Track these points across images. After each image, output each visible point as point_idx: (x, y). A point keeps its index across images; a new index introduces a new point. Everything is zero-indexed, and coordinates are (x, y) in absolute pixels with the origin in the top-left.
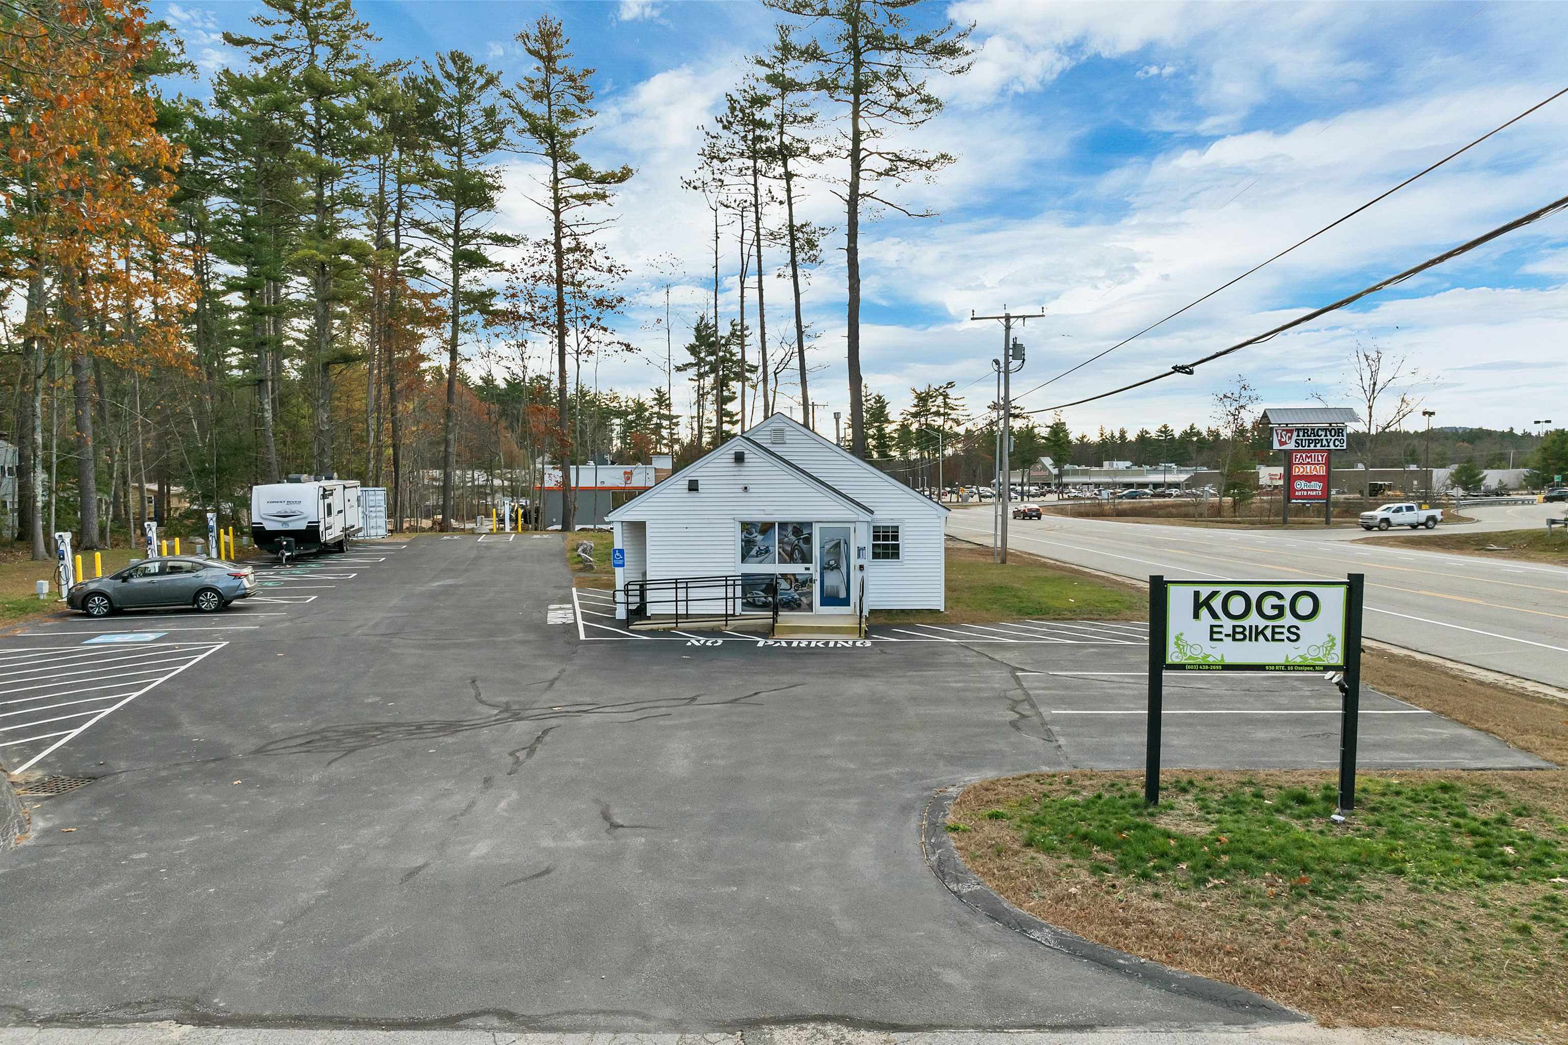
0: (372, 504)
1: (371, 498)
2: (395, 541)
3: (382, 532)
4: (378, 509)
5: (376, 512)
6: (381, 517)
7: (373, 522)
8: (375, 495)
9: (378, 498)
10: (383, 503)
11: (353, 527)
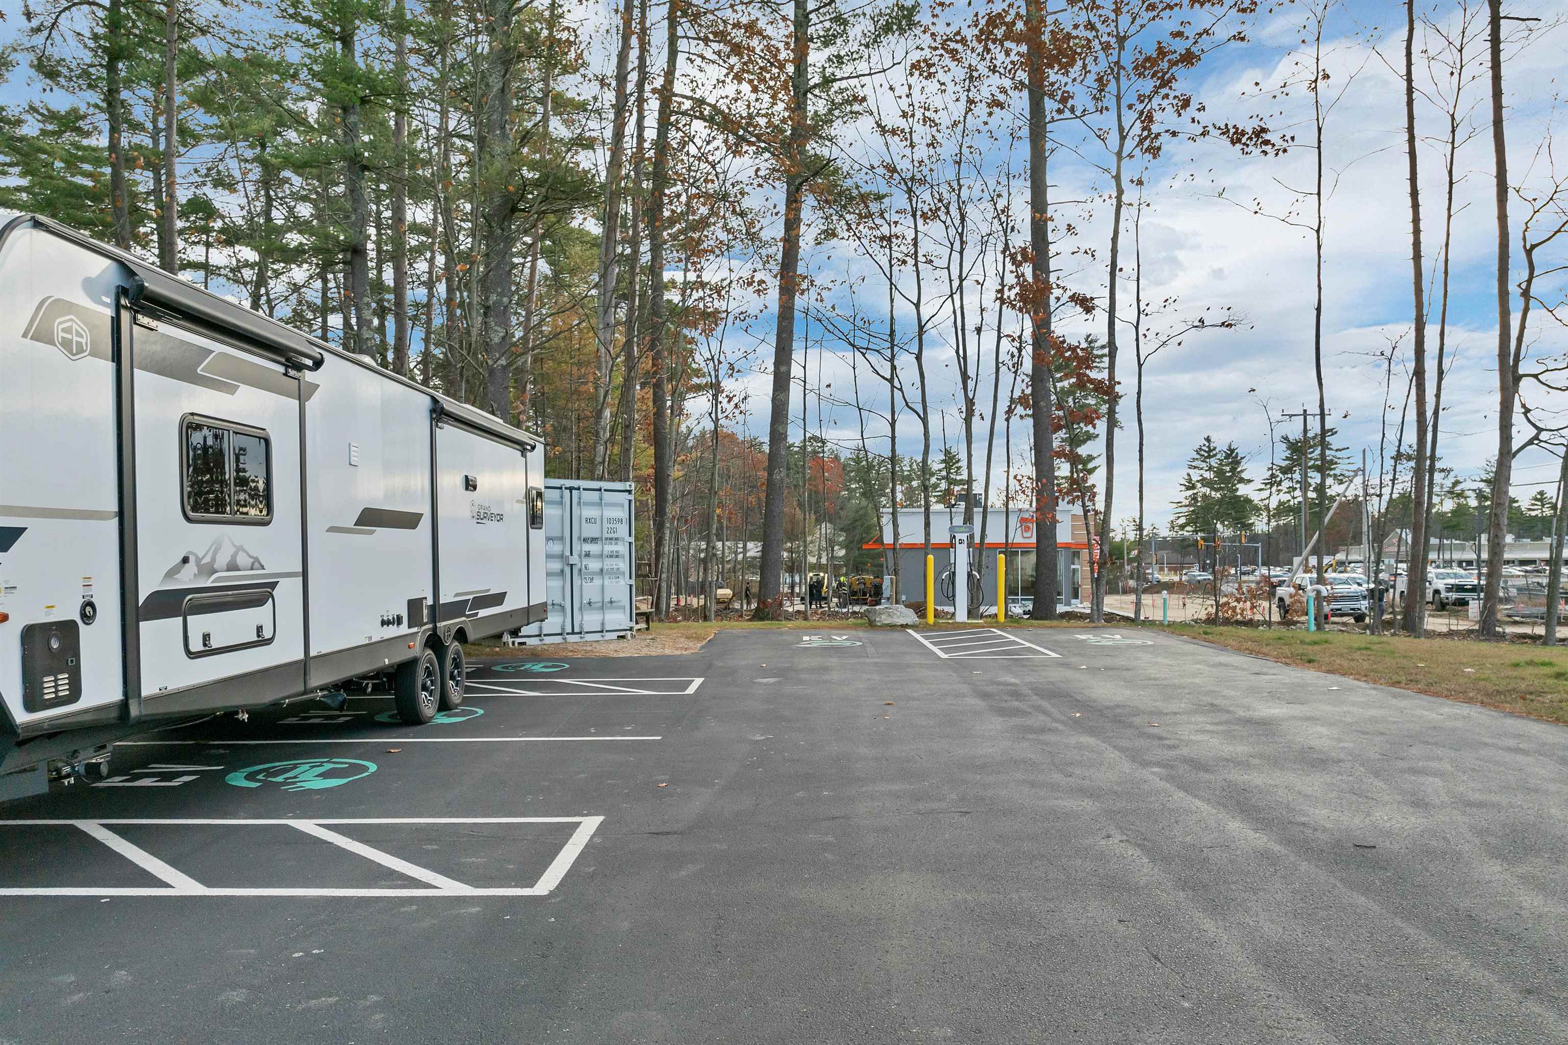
0: (590, 531)
1: (588, 512)
2: (655, 651)
3: (619, 619)
4: (609, 548)
5: (601, 556)
6: (617, 574)
7: (590, 590)
8: (600, 504)
9: (610, 513)
10: (622, 530)
11: (498, 599)
